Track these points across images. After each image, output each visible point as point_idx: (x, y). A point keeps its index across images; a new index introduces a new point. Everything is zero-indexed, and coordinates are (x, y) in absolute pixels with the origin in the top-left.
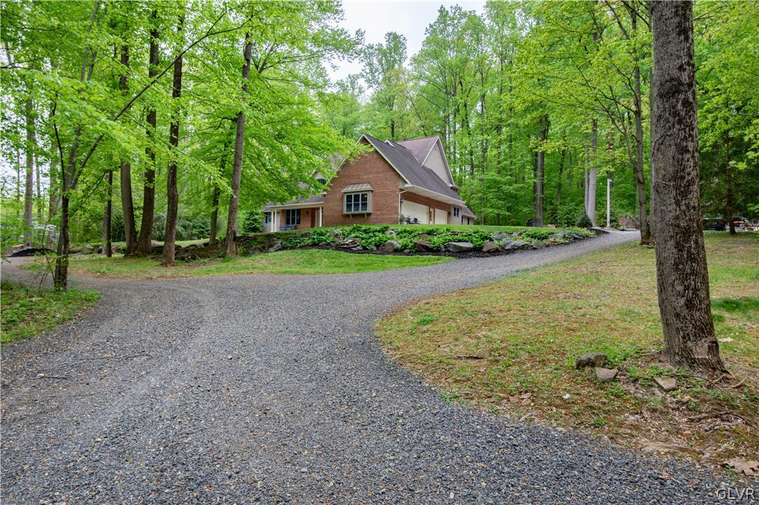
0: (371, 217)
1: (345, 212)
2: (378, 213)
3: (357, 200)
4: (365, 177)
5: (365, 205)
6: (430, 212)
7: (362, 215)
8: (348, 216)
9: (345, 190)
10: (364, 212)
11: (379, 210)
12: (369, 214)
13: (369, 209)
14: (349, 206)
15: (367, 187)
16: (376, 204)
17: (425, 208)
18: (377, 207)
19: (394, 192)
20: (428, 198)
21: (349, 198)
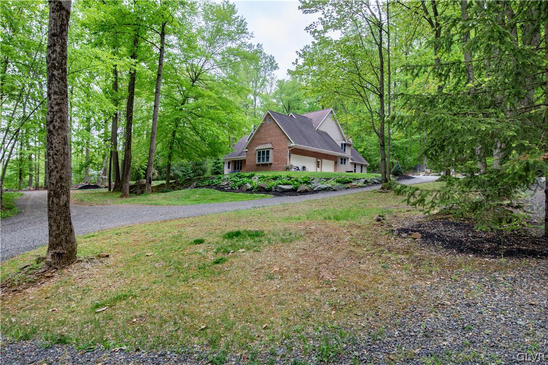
0: (272, 166)
1: (257, 163)
2: (276, 163)
3: (264, 154)
4: (269, 139)
5: (268, 158)
6: (319, 162)
7: (266, 165)
8: (259, 165)
9: (257, 148)
10: (268, 162)
11: (276, 161)
12: (271, 164)
13: (271, 161)
14: (259, 159)
15: (269, 146)
16: (275, 157)
17: (314, 159)
18: (276, 159)
19: (285, 149)
20: (315, 152)
21: (259, 153)
